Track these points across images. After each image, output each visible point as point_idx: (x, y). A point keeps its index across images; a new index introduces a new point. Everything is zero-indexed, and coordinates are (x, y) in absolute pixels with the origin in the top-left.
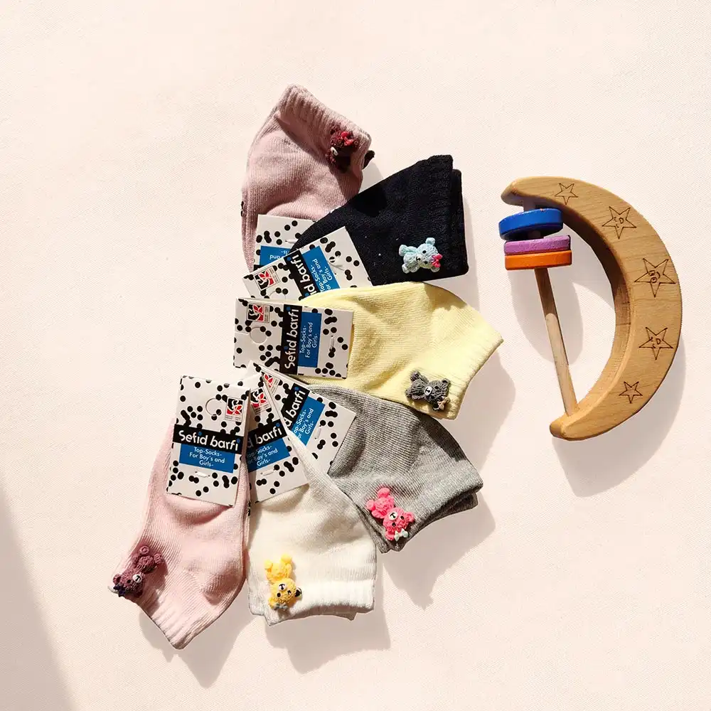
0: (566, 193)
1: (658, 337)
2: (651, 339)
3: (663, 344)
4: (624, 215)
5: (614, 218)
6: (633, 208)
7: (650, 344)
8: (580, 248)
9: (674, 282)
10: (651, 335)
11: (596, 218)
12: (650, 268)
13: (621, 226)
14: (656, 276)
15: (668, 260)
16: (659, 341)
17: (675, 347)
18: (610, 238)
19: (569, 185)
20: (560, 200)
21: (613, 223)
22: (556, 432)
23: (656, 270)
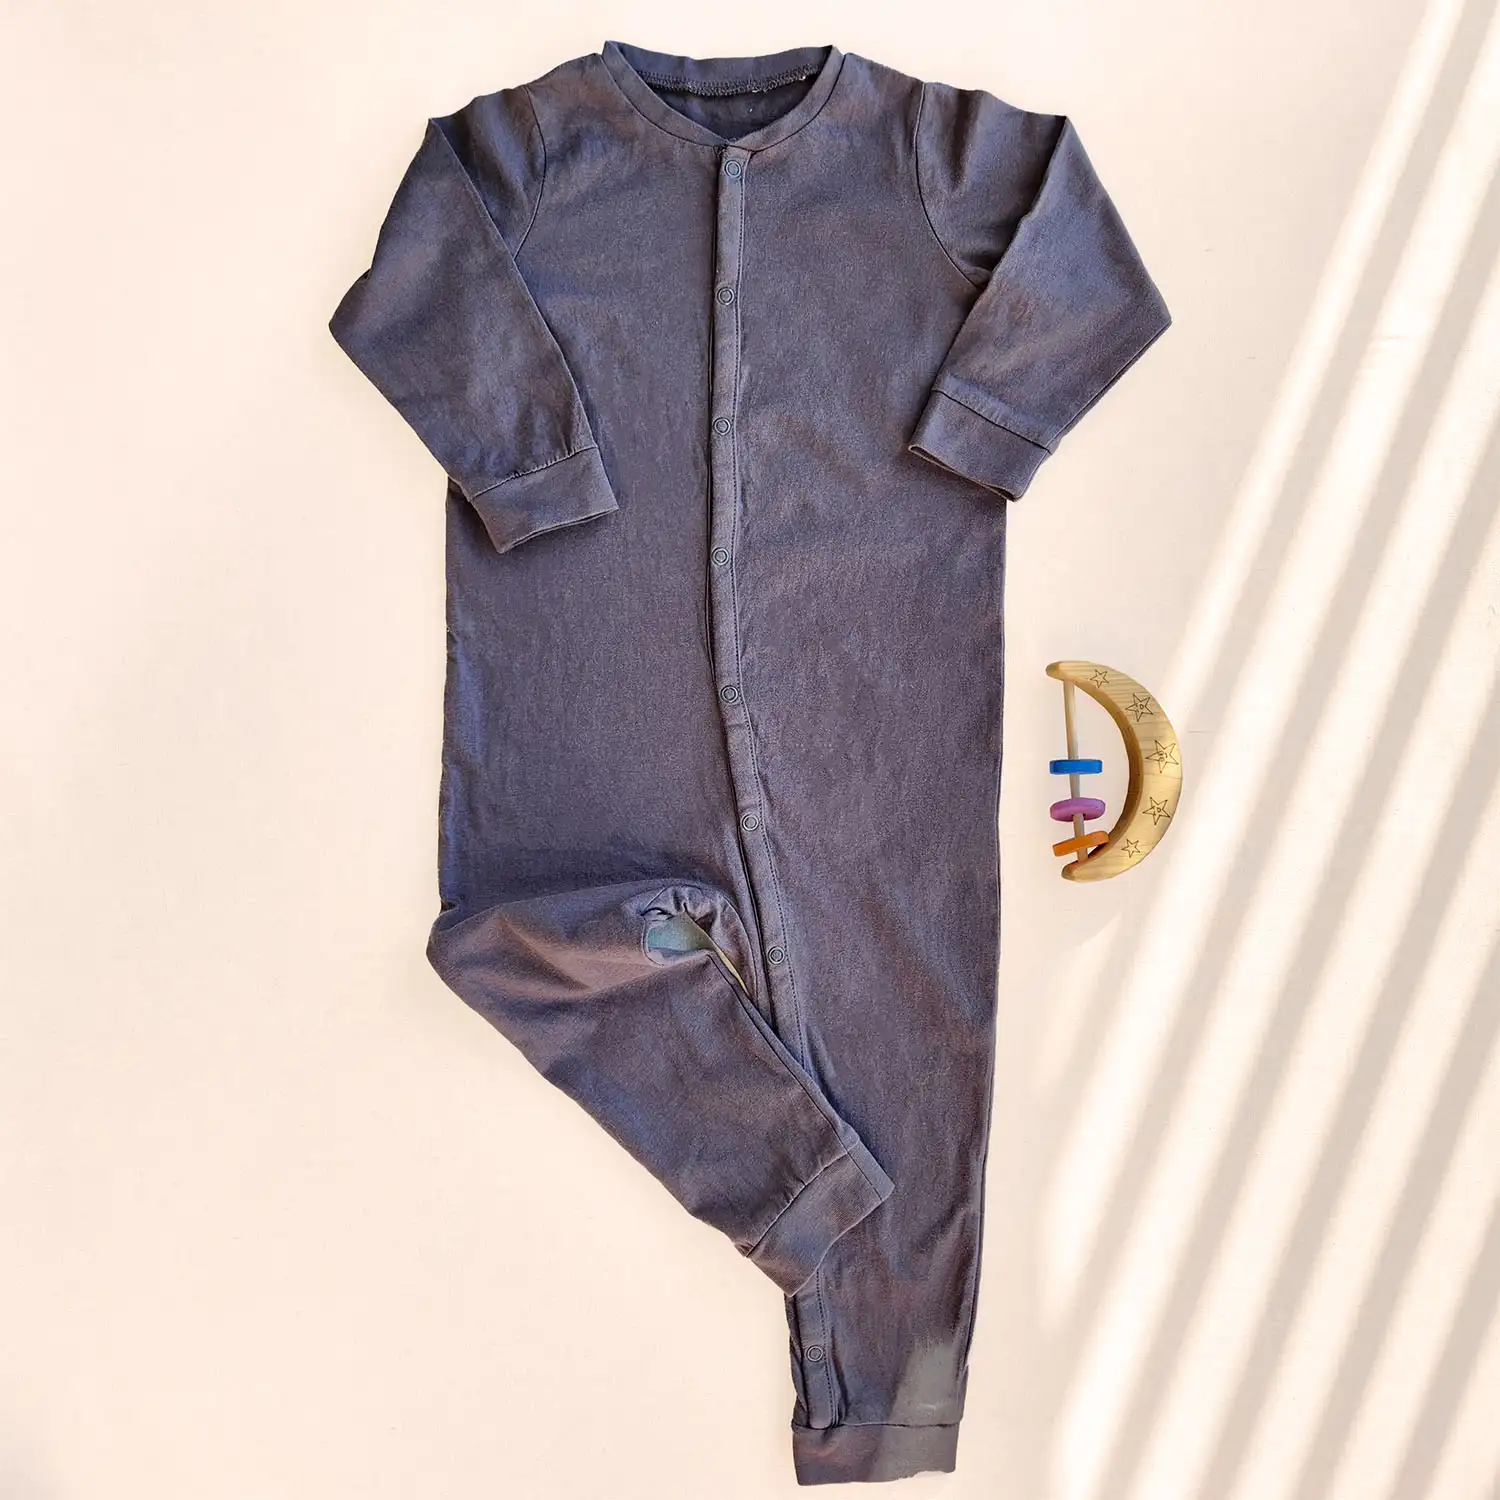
0: (1100, 678)
1: (1161, 806)
2: (1153, 807)
5: (1136, 705)
6: (1154, 700)
7: (1152, 811)
10: (1154, 804)
11: (1123, 704)
13: (1140, 711)
14: (1164, 756)
18: (1132, 721)
20: (1095, 683)
23: (1165, 751)
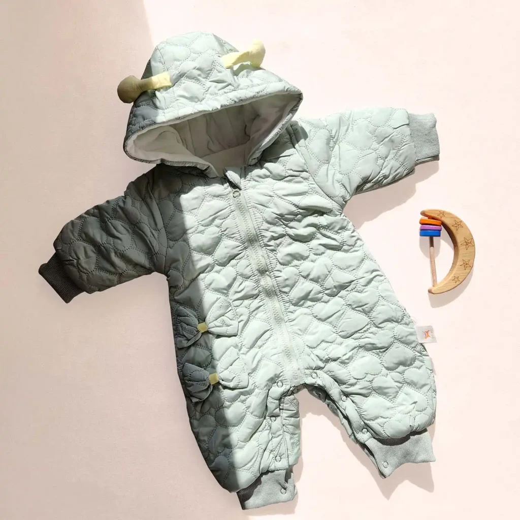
3: (468, 265)
4: (459, 224)
8: (444, 232)
9: (474, 246)
12: (466, 241)
15: (472, 238)
16: (467, 264)
17: (472, 267)
19: (443, 213)
21: (456, 225)
22: (430, 291)
